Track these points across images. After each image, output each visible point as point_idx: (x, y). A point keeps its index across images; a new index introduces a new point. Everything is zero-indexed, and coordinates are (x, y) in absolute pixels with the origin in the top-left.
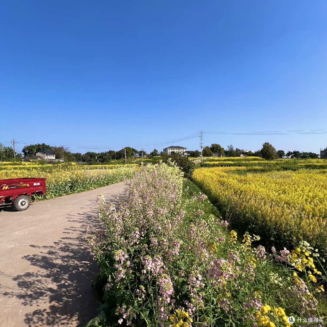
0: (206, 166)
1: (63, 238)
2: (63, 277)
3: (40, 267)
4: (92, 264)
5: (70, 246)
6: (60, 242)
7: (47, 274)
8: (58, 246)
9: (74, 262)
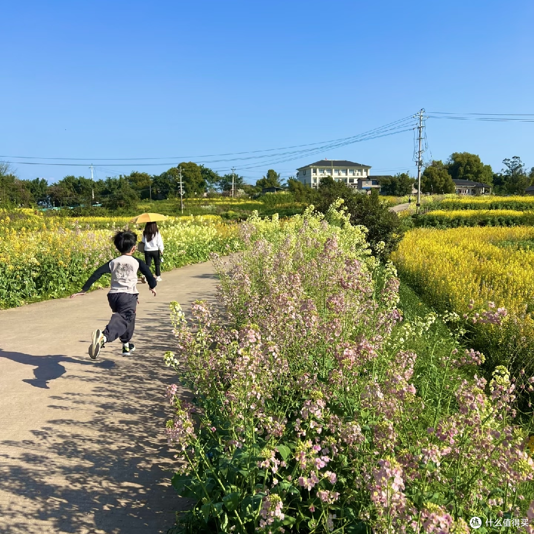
0: (432, 222)
1: (54, 422)
2: (81, 519)
3: (14, 493)
4: (148, 489)
5: (79, 444)
6: (49, 432)
7: (35, 509)
8: (44, 441)
9: (100, 483)
